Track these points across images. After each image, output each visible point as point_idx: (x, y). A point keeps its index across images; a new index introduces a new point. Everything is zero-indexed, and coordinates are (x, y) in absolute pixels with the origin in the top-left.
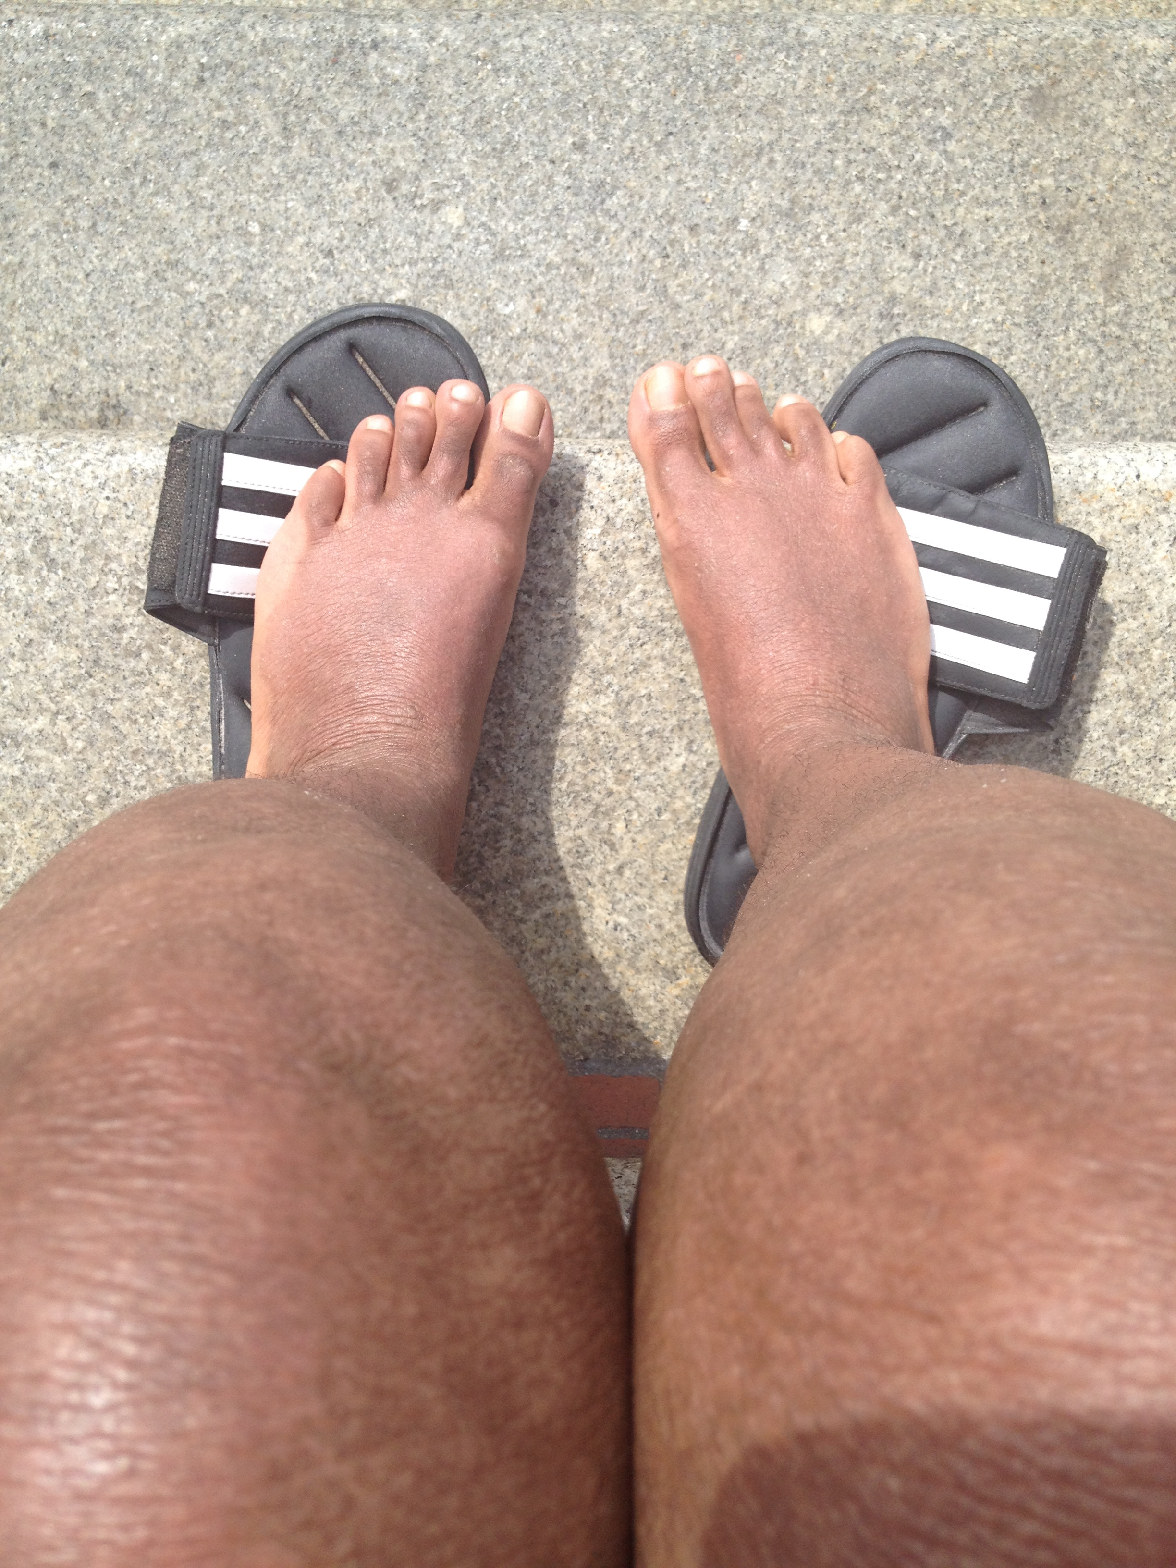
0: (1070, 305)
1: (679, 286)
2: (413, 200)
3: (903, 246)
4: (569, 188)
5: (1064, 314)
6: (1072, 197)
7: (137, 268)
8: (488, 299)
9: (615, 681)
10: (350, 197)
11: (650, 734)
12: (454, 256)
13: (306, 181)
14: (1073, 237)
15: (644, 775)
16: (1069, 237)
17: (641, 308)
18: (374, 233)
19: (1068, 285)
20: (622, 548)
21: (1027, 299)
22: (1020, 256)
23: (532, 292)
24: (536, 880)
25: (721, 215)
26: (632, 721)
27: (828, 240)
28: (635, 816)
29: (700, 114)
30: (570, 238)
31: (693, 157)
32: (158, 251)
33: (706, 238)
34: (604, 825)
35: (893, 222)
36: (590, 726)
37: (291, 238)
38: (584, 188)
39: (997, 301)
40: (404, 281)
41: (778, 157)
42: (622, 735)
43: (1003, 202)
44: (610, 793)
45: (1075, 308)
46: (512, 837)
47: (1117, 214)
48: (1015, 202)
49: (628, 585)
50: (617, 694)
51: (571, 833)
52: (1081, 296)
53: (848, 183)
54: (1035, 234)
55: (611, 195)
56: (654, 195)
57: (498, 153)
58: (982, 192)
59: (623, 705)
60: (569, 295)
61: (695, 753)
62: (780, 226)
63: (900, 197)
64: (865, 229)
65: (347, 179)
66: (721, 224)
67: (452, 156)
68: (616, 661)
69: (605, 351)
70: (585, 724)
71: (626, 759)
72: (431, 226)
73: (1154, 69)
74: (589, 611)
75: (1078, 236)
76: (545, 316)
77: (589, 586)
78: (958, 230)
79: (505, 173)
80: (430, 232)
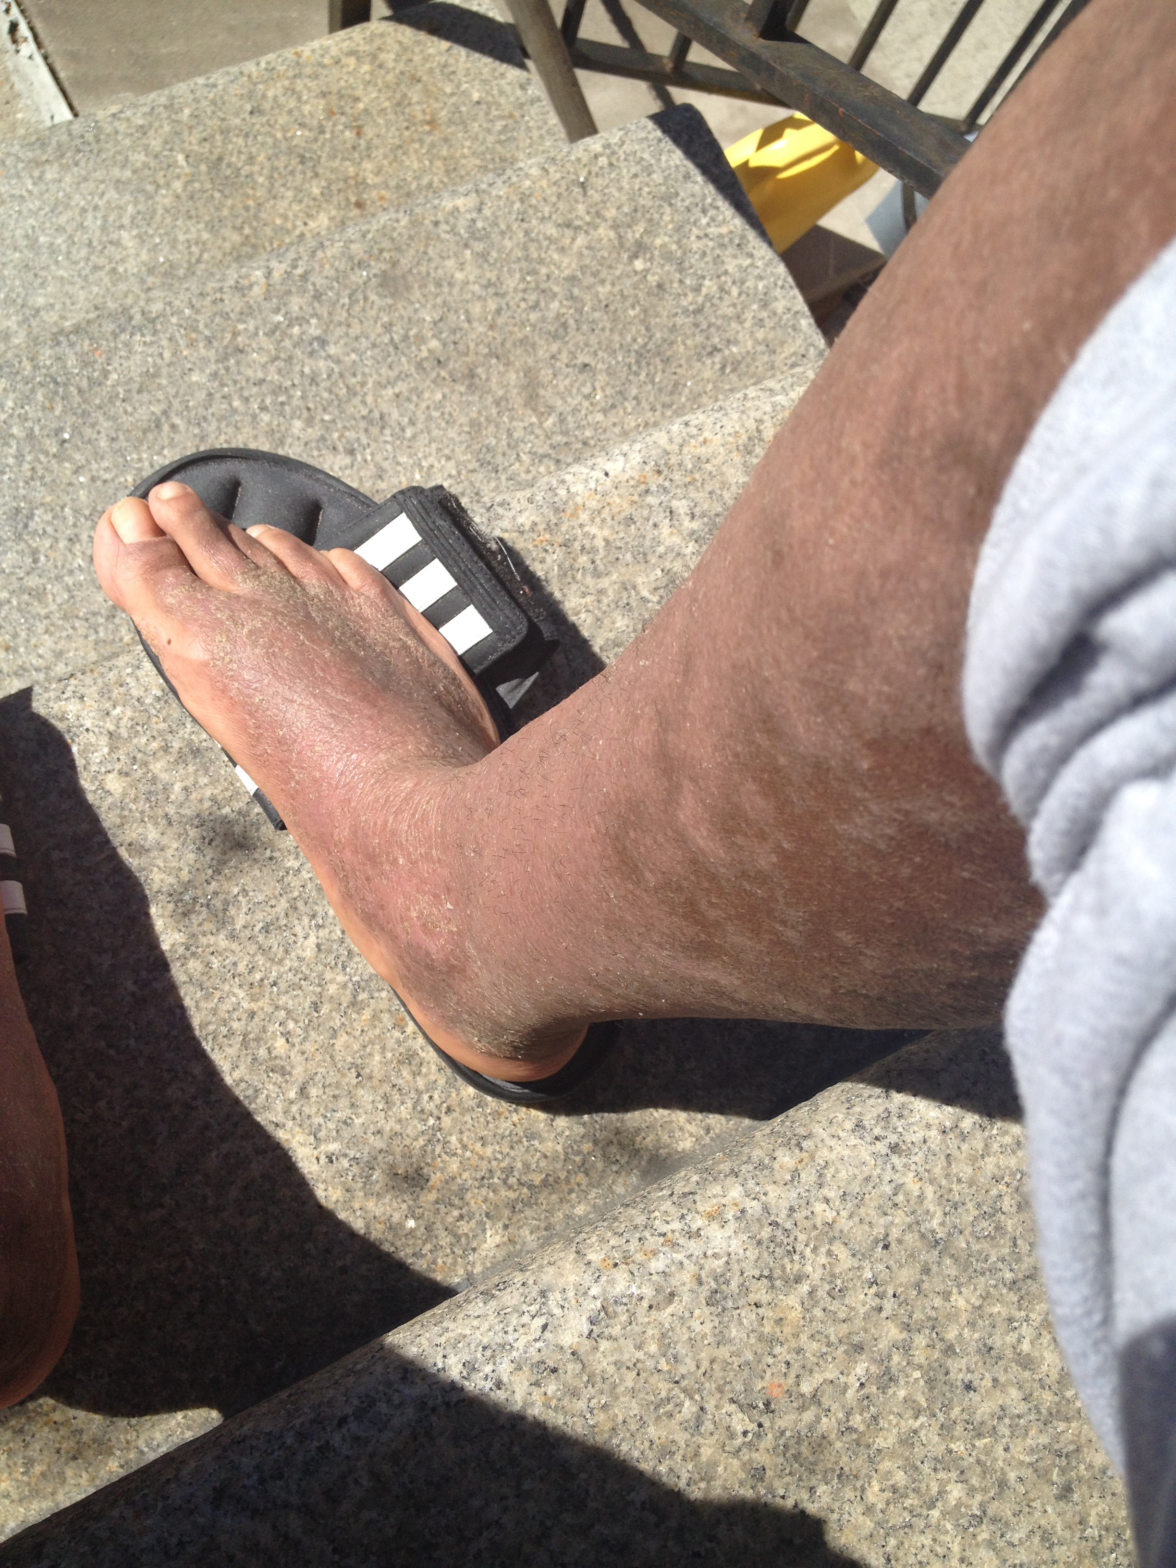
0: (509, 436)
3: (334, 448)
5: (509, 445)
6: (461, 347)
14: (480, 380)
16: (477, 380)
19: (498, 420)
21: (469, 447)
22: (443, 414)
29: (85, 414)
31: (96, 453)
34: (262, 1052)
35: (314, 433)
41: (177, 421)
43: (402, 376)
45: (516, 435)
47: (508, 345)
48: (413, 371)
52: (515, 424)
53: (254, 416)
54: (446, 390)
58: (380, 375)
63: (309, 409)
70: (188, 954)
73: (474, 221)
78: (376, 414)
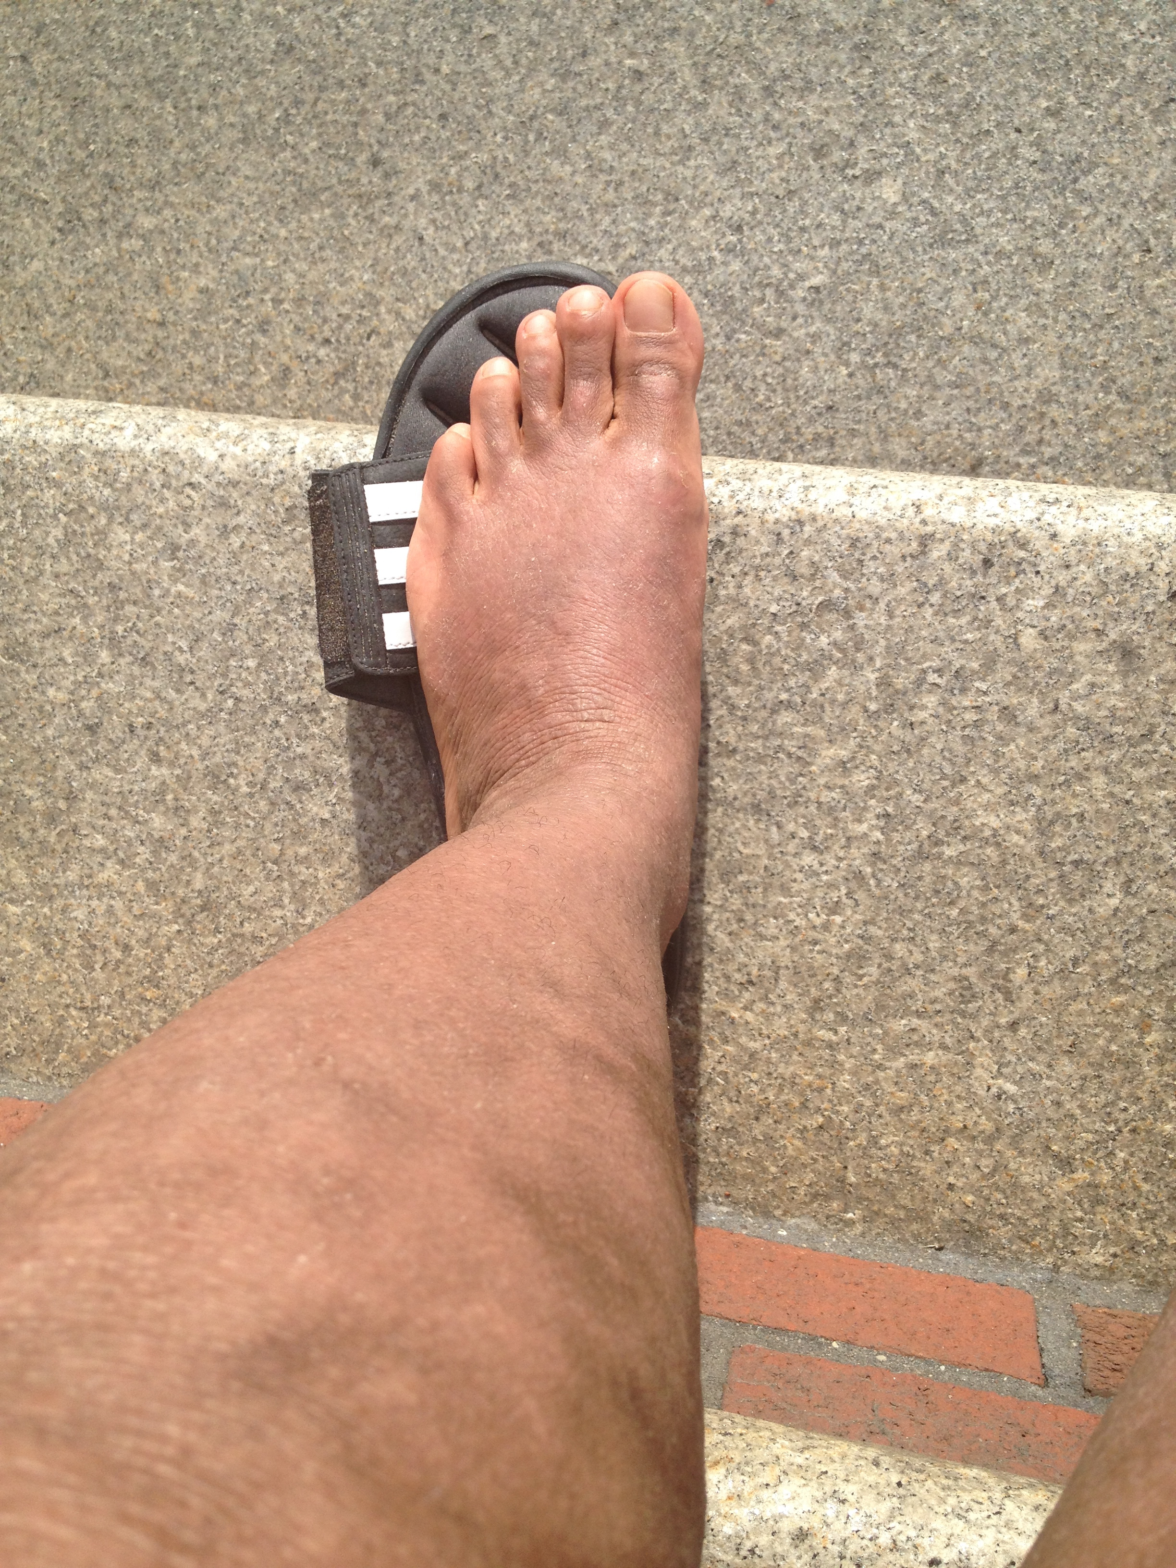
1: (1159, 286)
2: (843, 170)
4: (1035, 162)
7: (521, 238)
8: (920, 291)
9: (1039, 792)
10: (769, 163)
11: (1076, 863)
12: (885, 238)
13: (720, 143)
15: (1061, 912)
17: (1107, 311)
18: (792, 207)
20: (1070, 626)
23: (974, 285)
24: (903, 1022)
26: (1053, 845)
28: (1043, 963)
30: (1029, 222)
32: (548, 218)
36: (998, 844)
37: (698, 209)
38: (1054, 164)
40: (820, 265)
42: (1039, 861)
46: (880, 966)
49: (1072, 675)
50: (1039, 808)
51: (955, 971)
55: (1086, 173)
56: (1142, 174)
57: (953, 119)
61: (1134, 895)
65: (770, 143)
67: (897, 119)
68: (1043, 768)
69: (1055, 360)
72: (863, 200)
74: (1015, 701)
76: (986, 314)
77: (1020, 670)
79: (958, 141)
80: (859, 209)
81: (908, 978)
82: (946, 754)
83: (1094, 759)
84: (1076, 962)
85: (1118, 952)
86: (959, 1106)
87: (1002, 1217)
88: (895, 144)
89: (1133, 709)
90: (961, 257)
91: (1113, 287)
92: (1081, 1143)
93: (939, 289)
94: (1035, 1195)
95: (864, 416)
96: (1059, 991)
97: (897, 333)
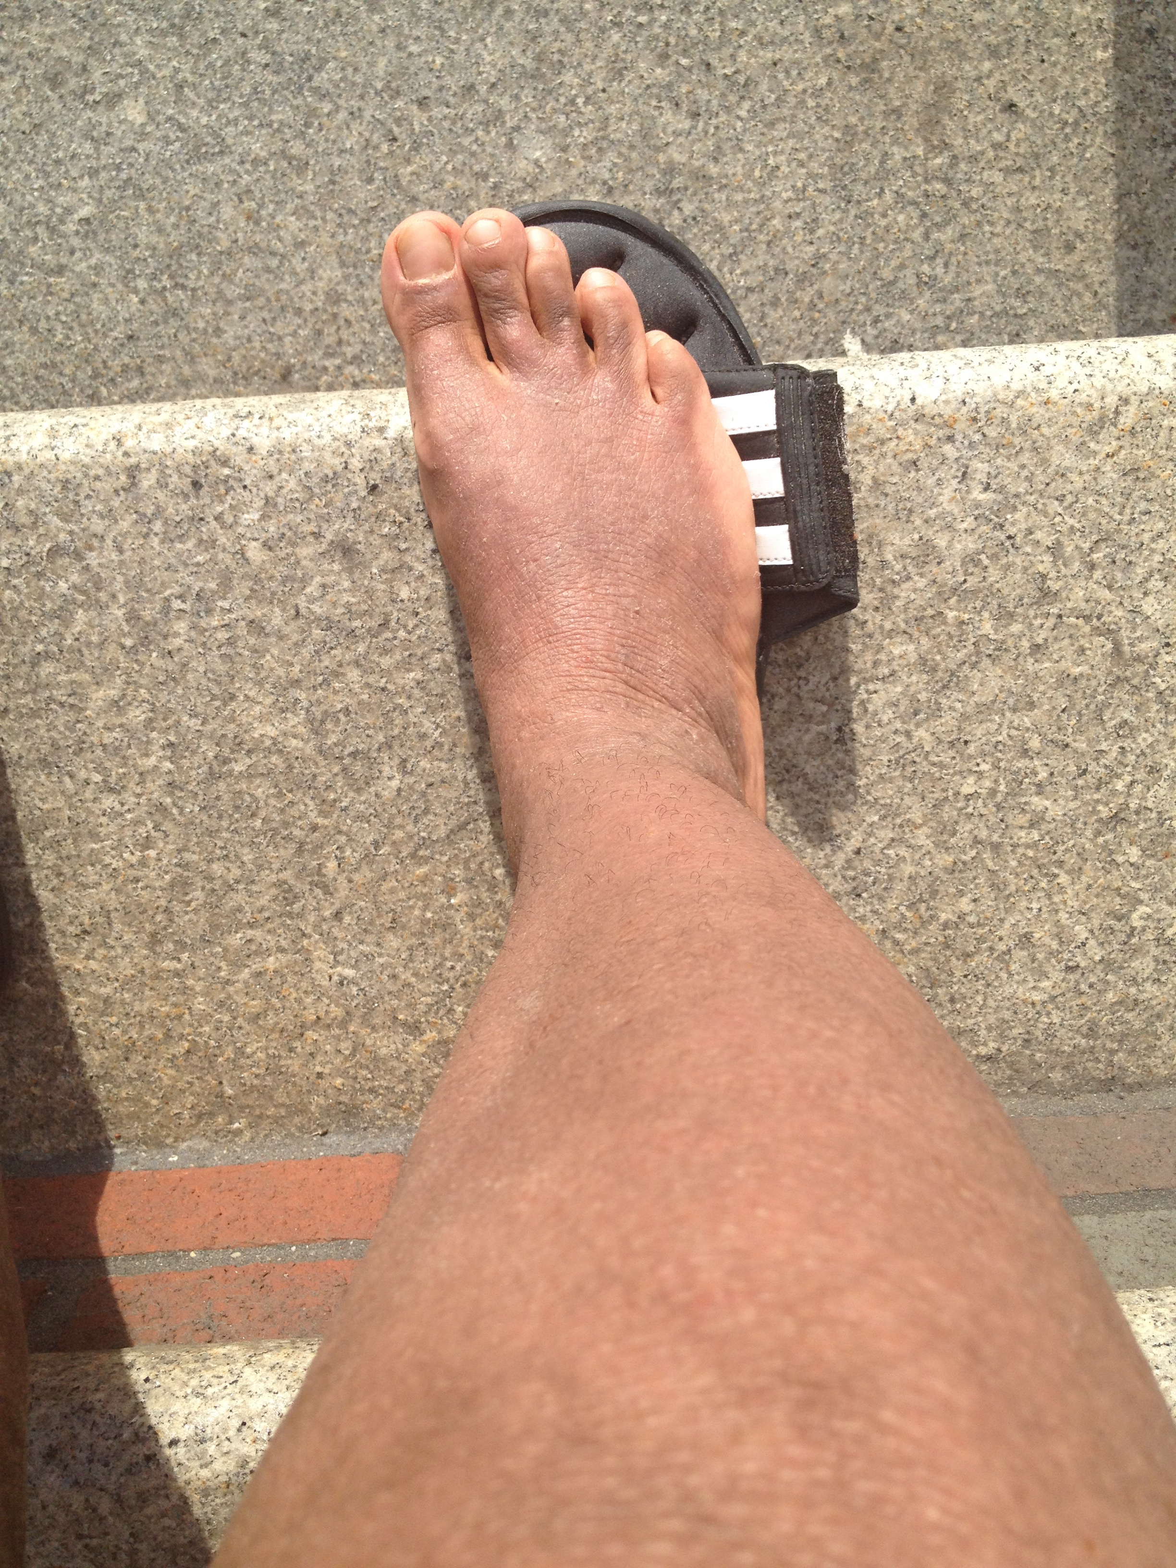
0: (882, 162)
1: (413, 173)
2: (82, 96)
3: (677, 105)
4: (267, 65)
5: (877, 173)
6: (876, 26)
8: (188, 209)
9: (304, 695)
11: (354, 755)
12: (141, 160)
14: (881, 77)
15: (352, 803)
16: (876, 77)
17: (370, 204)
18: (42, 140)
19: (879, 136)
20: (289, 534)
21: (831, 158)
22: (818, 106)
23: (238, 196)
24: (239, 935)
25: (452, 82)
26: (329, 742)
27: (586, 103)
28: (348, 853)
30: (276, 126)
33: (438, 112)
34: (313, 865)
35: (661, 75)
36: (280, 752)
38: (286, 65)
39: (794, 164)
40: (84, 196)
42: (320, 759)
43: (792, 39)
44: (314, 828)
45: (890, 164)
46: (203, 888)
47: (932, 43)
48: (807, 37)
49: (302, 580)
50: (308, 711)
51: (273, 878)
52: (895, 149)
53: (603, 30)
54: (835, 76)
55: (318, 69)
56: (372, 64)
57: (178, 31)
58: (767, 29)
59: (316, 724)
60: (283, 196)
61: (411, 773)
62: (526, 91)
63: (667, 44)
64: (630, 86)
66: (455, 95)
67: (124, 37)
68: (301, 672)
69: (334, 260)
71: (328, 788)
72: (110, 125)
74: (259, 613)
75: (886, 75)
76: (257, 223)
77: (256, 583)
78: (742, 79)
79: (188, 53)
80: (108, 134)
81: (232, 894)
82: (210, 675)
83: (343, 655)
84: (376, 845)
85: (410, 828)
86: (309, 1000)
87: (372, 1090)
88: (128, 64)
89: (365, 602)
90: (220, 171)
91: (370, 180)
92: (422, 1007)
93: (203, 203)
94: (395, 1063)
95: (166, 340)
96: (369, 875)
97: (176, 253)
